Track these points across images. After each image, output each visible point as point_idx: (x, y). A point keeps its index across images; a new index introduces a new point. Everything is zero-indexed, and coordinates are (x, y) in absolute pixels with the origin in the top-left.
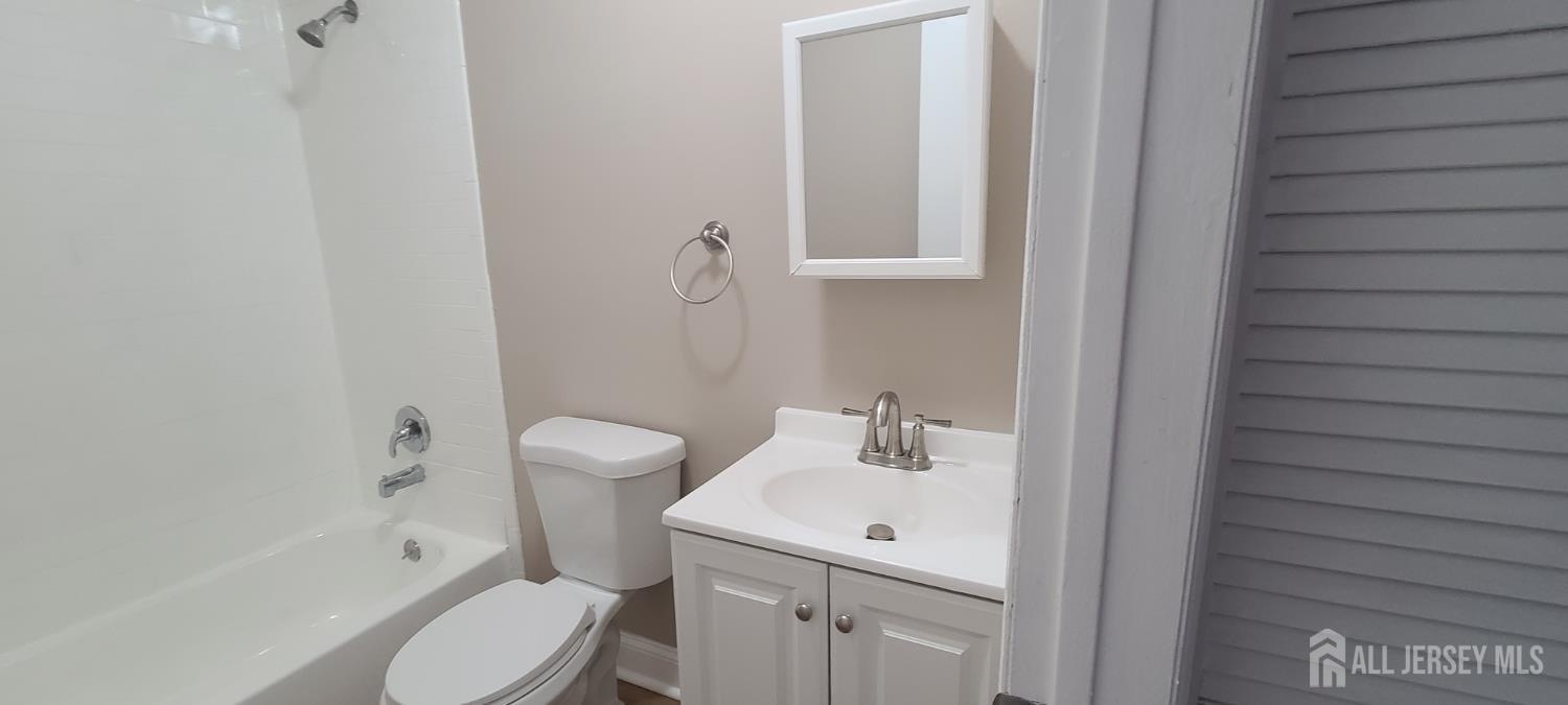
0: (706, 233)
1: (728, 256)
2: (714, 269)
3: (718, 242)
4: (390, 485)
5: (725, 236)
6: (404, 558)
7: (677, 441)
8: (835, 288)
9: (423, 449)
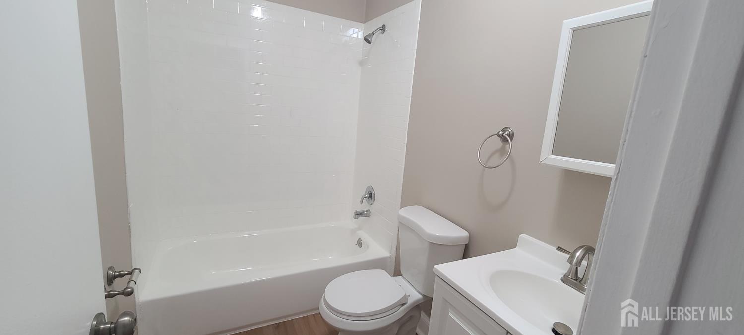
0: (500, 133)
1: (509, 147)
2: (502, 152)
3: (506, 138)
4: (358, 215)
5: (511, 136)
6: (356, 244)
7: (465, 234)
8: (570, 175)
9: (371, 205)
